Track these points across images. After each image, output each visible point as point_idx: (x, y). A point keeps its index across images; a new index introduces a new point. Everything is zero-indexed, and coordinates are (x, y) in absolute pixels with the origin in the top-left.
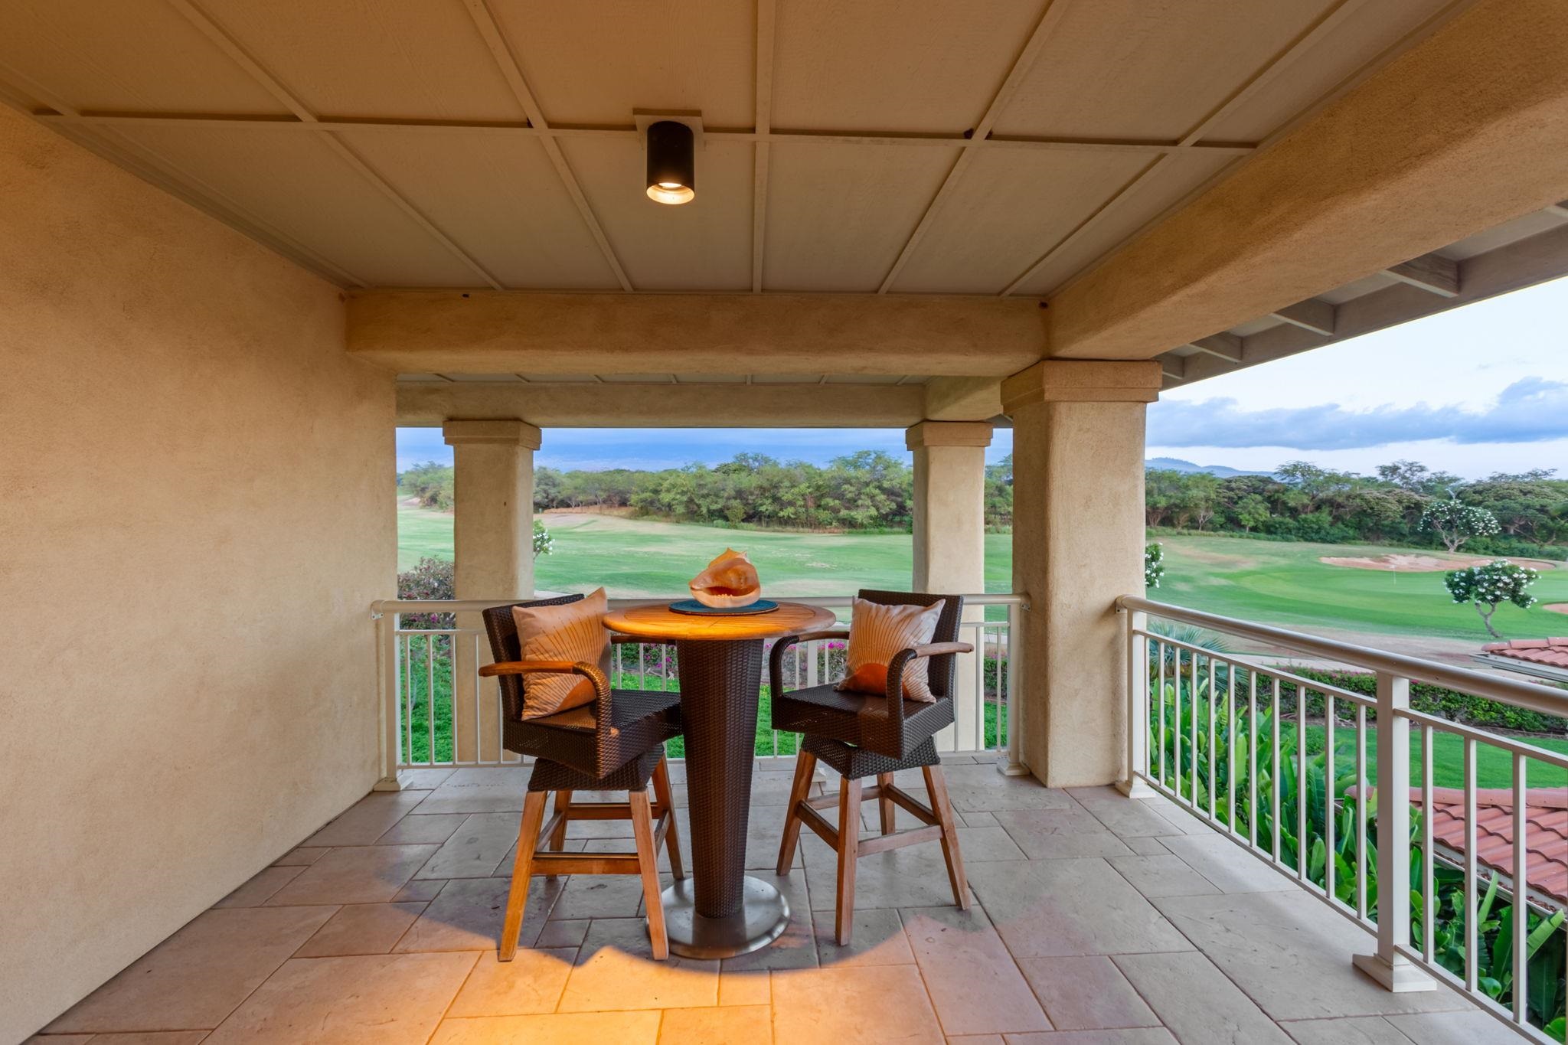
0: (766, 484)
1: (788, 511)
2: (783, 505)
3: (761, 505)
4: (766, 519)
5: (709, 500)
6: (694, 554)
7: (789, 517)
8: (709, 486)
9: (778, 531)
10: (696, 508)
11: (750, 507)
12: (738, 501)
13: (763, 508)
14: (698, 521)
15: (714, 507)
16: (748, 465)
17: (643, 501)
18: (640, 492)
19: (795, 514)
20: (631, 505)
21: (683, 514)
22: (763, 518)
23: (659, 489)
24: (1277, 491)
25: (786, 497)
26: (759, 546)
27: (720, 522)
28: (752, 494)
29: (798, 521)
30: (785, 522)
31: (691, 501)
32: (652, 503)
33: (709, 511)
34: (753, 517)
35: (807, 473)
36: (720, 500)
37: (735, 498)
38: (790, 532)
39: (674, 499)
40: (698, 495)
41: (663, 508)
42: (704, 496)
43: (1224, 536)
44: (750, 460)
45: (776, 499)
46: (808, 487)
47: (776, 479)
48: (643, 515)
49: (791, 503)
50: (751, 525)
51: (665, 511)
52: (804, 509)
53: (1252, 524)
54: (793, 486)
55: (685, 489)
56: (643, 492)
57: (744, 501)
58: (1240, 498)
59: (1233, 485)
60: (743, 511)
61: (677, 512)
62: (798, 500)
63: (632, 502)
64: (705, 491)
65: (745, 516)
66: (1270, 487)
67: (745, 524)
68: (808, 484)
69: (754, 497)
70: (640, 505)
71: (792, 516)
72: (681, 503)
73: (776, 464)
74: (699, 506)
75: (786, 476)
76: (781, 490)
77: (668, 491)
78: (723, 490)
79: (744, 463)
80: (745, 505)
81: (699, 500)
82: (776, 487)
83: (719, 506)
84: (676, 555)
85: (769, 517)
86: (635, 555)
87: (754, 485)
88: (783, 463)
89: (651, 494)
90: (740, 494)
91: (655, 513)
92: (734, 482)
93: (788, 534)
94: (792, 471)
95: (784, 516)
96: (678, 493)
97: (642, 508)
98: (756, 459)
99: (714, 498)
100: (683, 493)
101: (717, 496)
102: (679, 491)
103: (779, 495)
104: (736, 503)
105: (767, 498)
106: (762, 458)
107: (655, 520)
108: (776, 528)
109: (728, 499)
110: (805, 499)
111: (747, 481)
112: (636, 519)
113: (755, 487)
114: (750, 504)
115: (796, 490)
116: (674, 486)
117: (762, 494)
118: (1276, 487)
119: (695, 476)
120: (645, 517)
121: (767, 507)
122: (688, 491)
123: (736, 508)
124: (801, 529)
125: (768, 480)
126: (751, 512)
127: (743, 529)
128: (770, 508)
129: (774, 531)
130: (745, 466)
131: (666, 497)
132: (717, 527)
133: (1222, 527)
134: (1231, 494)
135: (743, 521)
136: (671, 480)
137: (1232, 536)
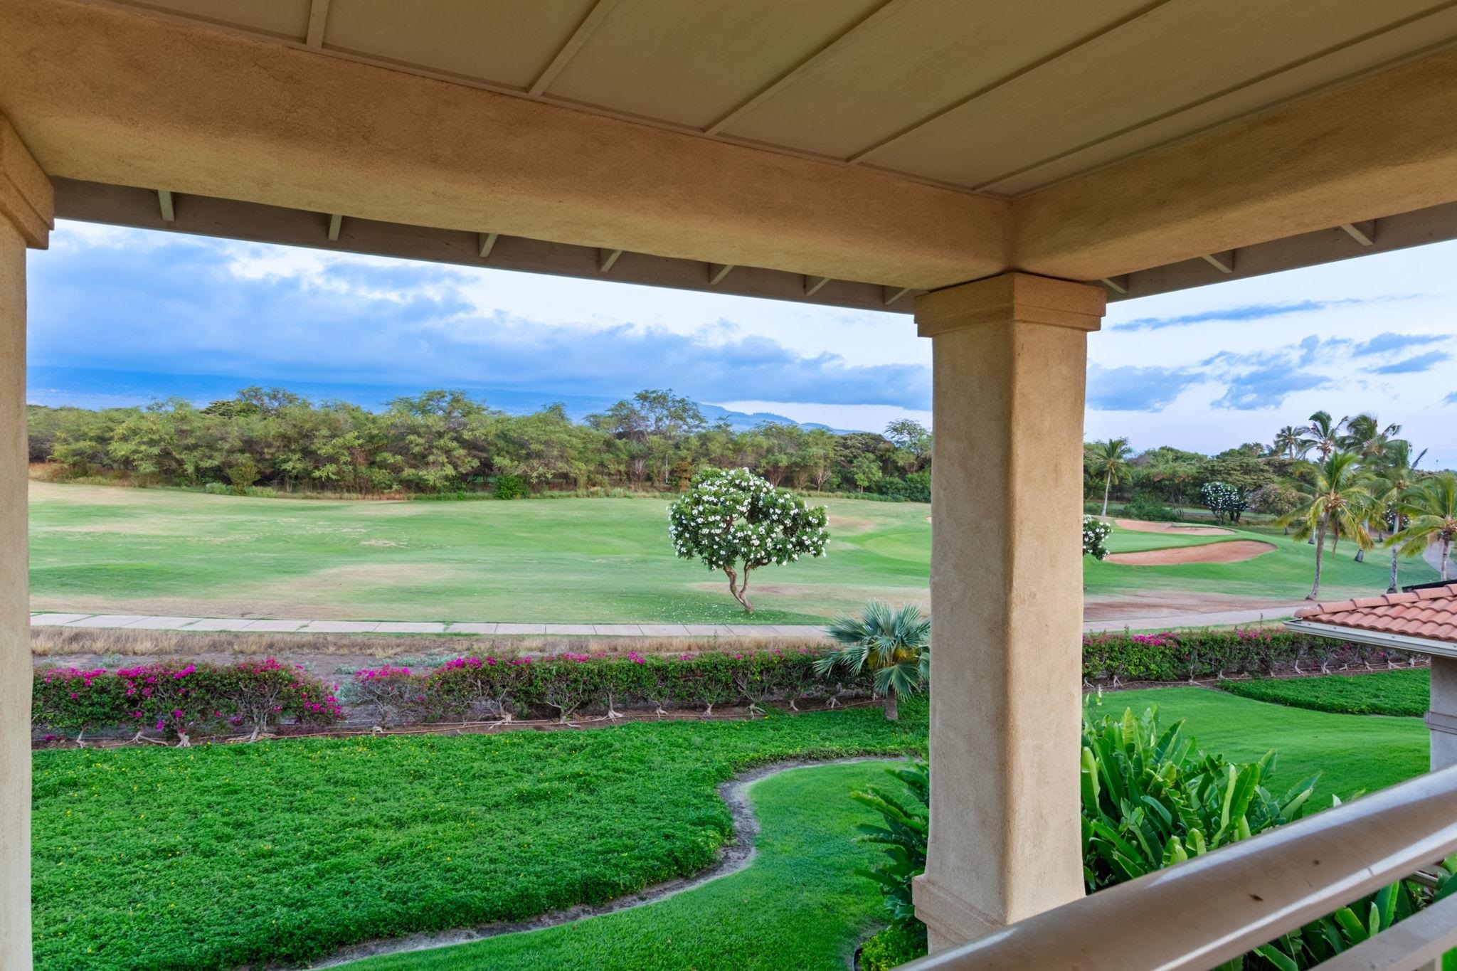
0: (291, 432)
1: (329, 470)
2: (319, 461)
3: (285, 461)
4: (293, 482)
5: (197, 453)
6: (178, 533)
7: (328, 478)
8: (198, 433)
9: (312, 498)
10: (174, 465)
11: (266, 464)
12: (247, 455)
13: (288, 466)
14: (179, 485)
15: (207, 464)
16: (262, 405)
17: (79, 453)
18: (71, 440)
19: (338, 473)
20: (54, 461)
21: (153, 474)
22: (287, 479)
23: (108, 435)
24: (888, 450)
25: (325, 450)
26: (285, 520)
27: (218, 485)
28: (269, 446)
29: (342, 483)
30: (322, 486)
31: (166, 454)
32: (93, 457)
33: (197, 469)
34: (271, 477)
35: (354, 418)
36: (216, 454)
37: (242, 451)
38: (330, 498)
39: (135, 452)
40: (178, 446)
41: (115, 465)
42: (189, 448)
43: (842, 497)
44: (266, 399)
45: (307, 453)
46: (358, 438)
47: (308, 426)
48: (76, 476)
49: (332, 459)
50: (268, 490)
51: (123, 471)
52: (351, 467)
53: (866, 484)
54: (333, 436)
55: (155, 437)
56: (77, 440)
57: (257, 456)
58: (855, 457)
59: (849, 442)
60: (255, 470)
61: (141, 469)
62: (343, 454)
63: (56, 454)
64: (191, 441)
65: (258, 477)
66: (882, 445)
67: (259, 489)
68: (356, 434)
69: (272, 450)
70: (71, 460)
71: (334, 477)
72: (148, 457)
73: (305, 405)
74: (180, 463)
75: (324, 422)
76: (315, 440)
77: (125, 439)
78: (222, 439)
79: (254, 402)
80: (258, 461)
81: (180, 454)
82: (308, 435)
83: (216, 463)
84: (147, 537)
85: (297, 477)
86: (68, 538)
87: (273, 433)
88: (316, 405)
89: (94, 444)
90: (249, 445)
91: (99, 473)
92: (240, 428)
93: (328, 502)
94: (333, 415)
95: (321, 477)
96: (144, 443)
97: (74, 465)
98: (275, 397)
99: (206, 450)
100: (152, 443)
101: (211, 447)
102: (145, 439)
103: (313, 447)
104: (244, 458)
105: (294, 451)
106: (284, 395)
107: (99, 483)
108: (309, 494)
109: (231, 452)
110: (352, 454)
111: (258, 427)
112: (64, 482)
113: (274, 437)
114: (266, 460)
115: (338, 441)
116: (135, 432)
117: (285, 446)
118: (887, 446)
119: (174, 418)
120: (81, 479)
121: (294, 464)
122: (161, 439)
123: (243, 465)
124: (346, 495)
125: (295, 426)
126: (269, 471)
127: (255, 495)
128: (299, 466)
129: (306, 498)
130: (256, 406)
131: (120, 449)
132: (212, 493)
133: (838, 487)
134: (847, 452)
135: (255, 483)
136: (131, 423)
137: (848, 497)
